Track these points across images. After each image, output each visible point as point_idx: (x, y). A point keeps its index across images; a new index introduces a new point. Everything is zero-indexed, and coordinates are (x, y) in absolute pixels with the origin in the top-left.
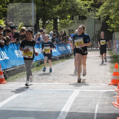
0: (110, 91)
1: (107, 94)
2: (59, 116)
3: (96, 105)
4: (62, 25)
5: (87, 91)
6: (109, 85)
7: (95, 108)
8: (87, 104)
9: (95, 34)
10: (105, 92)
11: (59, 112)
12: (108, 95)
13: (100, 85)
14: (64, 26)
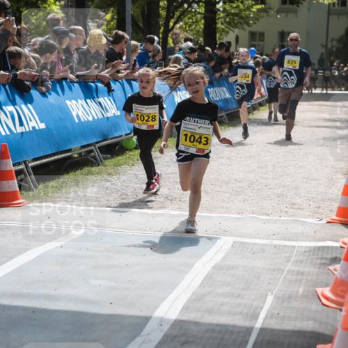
0: (323, 247)
1: (313, 255)
2: (142, 331)
3: (267, 296)
4: (230, 19)
5: (255, 244)
6: (328, 222)
7: (262, 308)
8: (243, 289)
9: (329, 46)
10: (310, 247)
11: (147, 319)
12: (317, 258)
13: (303, 222)
14: (236, 21)
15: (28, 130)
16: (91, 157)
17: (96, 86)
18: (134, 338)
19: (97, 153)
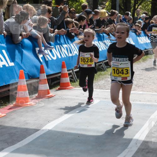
11: (130, 141)
15: (73, 55)
16: (101, 67)
17: (103, 35)
18: (124, 149)
19: (104, 66)
